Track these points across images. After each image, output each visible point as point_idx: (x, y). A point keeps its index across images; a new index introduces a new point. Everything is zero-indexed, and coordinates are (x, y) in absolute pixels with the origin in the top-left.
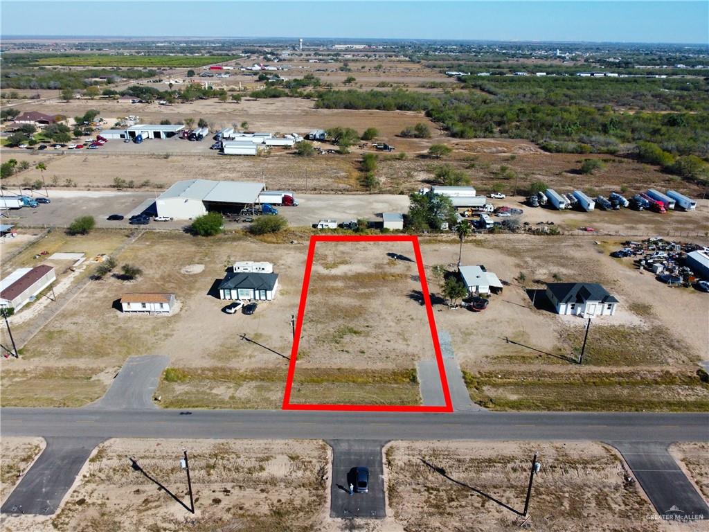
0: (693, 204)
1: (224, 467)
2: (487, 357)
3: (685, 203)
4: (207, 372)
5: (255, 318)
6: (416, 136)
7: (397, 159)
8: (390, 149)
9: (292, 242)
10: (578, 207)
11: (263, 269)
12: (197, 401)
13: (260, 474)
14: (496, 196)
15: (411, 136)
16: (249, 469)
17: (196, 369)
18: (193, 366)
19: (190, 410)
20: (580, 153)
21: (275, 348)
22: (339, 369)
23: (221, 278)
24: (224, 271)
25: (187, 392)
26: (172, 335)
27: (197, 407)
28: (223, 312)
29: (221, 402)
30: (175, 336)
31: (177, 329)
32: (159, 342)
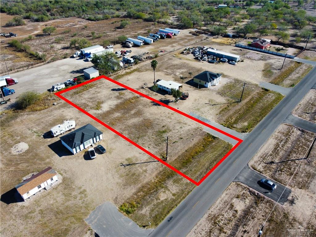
0: (179, 32)
1: (225, 224)
2: (217, 114)
3: (176, 32)
4: (139, 194)
5: (110, 153)
6: (17, 25)
7: (28, 40)
8: (15, 35)
9: (54, 104)
10: (146, 43)
11: (72, 126)
12: (164, 209)
13: (238, 214)
14: (110, 47)
15: (14, 26)
16: (233, 216)
17: (132, 196)
18: (128, 196)
19: (169, 216)
20: (106, 19)
21: (147, 160)
22: (186, 151)
23: (50, 144)
24: (44, 139)
25: (152, 210)
26: (85, 191)
27: (169, 212)
28: (88, 161)
29: (174, 201)
30: (88, 190)
31: (81, 186)
32: (85, 199)
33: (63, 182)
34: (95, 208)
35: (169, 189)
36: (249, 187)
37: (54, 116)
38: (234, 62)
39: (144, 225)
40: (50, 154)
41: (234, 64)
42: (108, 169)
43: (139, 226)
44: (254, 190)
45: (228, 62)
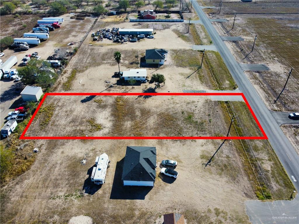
0: (63, 19)
2: (202, 83)
3: (59, 20)
5: (180, 162)
9: (35, 151)
12: (281, 175)
17: (251, 183)
18: (249, 185)
23: (108, 195)
24: (92, 196)
25: (277, 182)
26: (216, 210)
27: (286, 175)
28: (174, 182)
29: (276, 164)
30: (218, 207)
31: (207, 208)
32: (229, 216)
33: (188, 219)
34: (247, 216)
35: (261, 158)
36: (291, 125)
37: (61, 164)
38: (152, 36)
39: (289, 197)
40: (128, 205)
41: (153, 38)
42: (202, 177)
43: (288, 199)
44: (295, 125)
45: (146, 37)
